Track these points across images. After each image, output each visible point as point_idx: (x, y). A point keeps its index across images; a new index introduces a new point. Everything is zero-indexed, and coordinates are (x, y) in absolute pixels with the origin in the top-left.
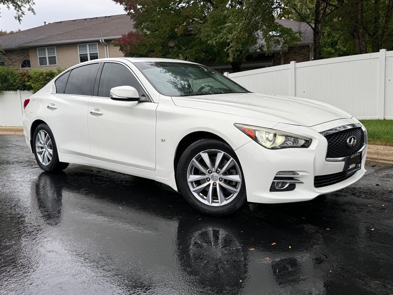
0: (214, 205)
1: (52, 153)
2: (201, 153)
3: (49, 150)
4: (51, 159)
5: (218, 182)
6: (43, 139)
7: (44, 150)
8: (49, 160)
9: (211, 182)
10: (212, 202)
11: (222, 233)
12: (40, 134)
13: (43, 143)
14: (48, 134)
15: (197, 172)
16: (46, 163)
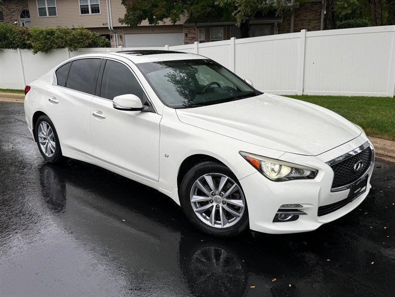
0: (216, 226)
1: (55, 146)
2: (204, 176)
3: (51, 142)
4: (54, 152)
5: (221, 205)
6: (46, 130)
7: (47, 141)
8: (52, 152)
9: (214, 204)
10: (215, 223)
11: (224, 254)
12: (42, 124)
13: (45, 134)
14: (50, 127)
15: (200, 193)
16: (49, 155)
